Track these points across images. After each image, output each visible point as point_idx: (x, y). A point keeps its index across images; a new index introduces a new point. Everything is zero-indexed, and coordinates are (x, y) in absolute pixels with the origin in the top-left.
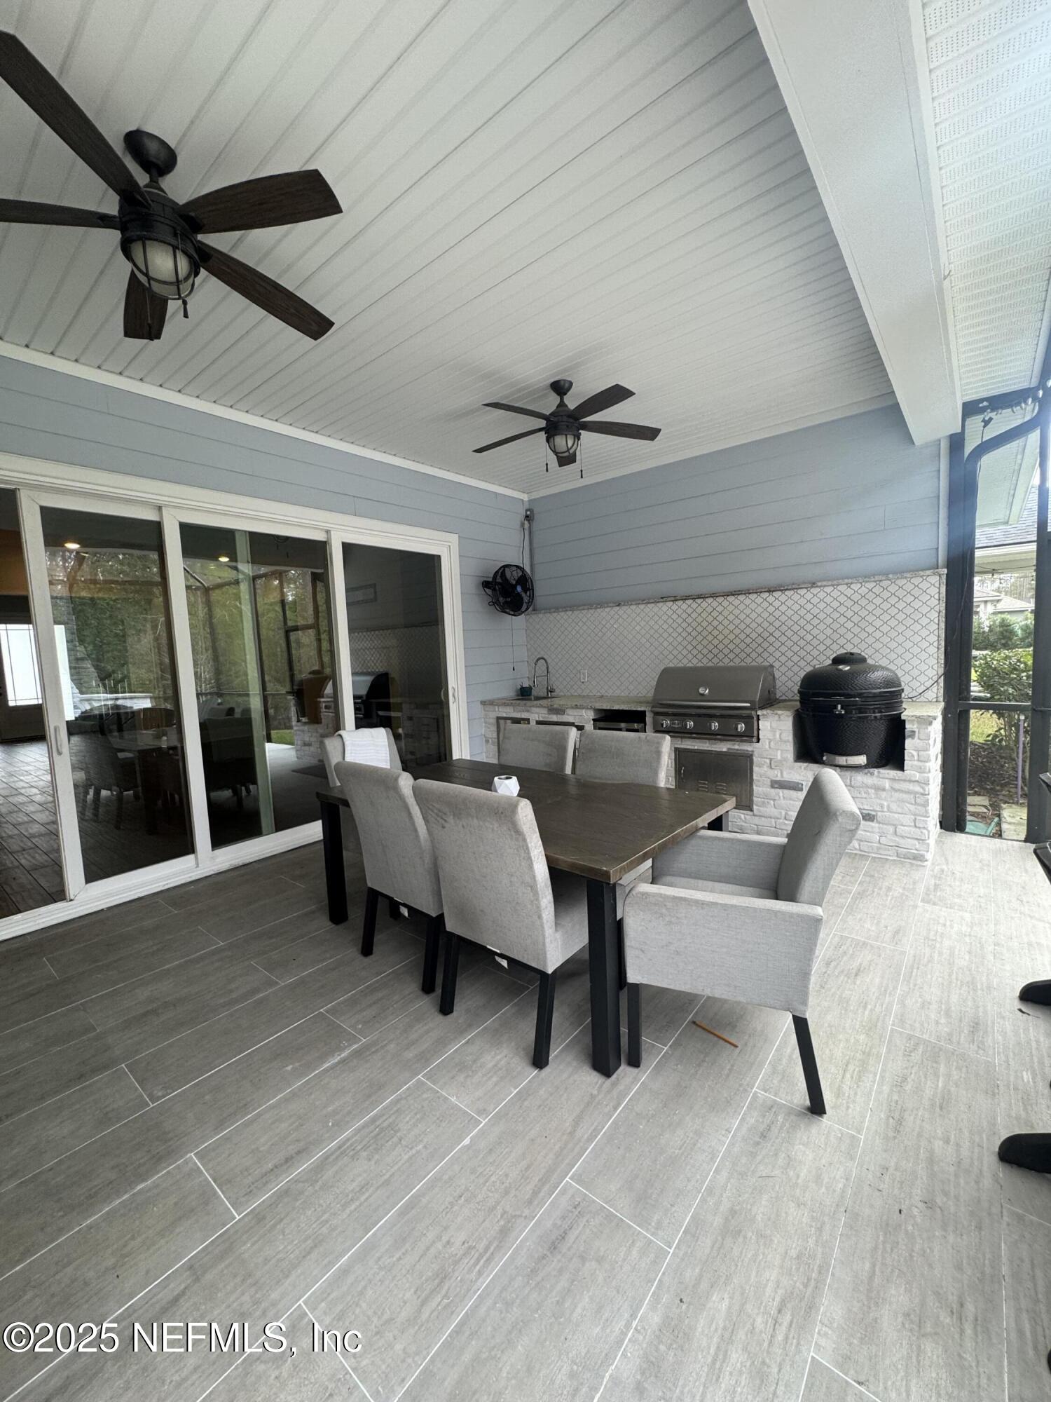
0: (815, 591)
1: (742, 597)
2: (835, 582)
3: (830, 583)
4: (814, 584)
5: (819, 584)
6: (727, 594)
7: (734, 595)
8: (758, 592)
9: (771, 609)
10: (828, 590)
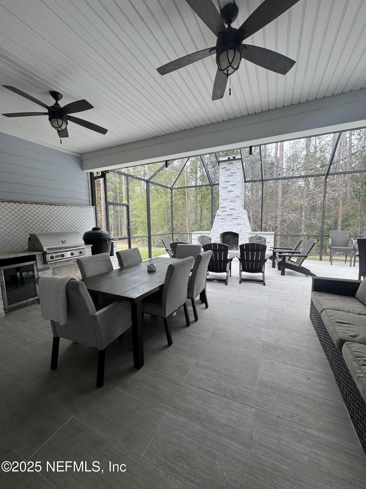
0: (65, 207)
1: (39, 205)
2: (71, 205)
3: (70, 205)
4: (66, 205)
5: (67, 205)
6: (32, 203)
7: (35, 204)
8: (46, 204)
9: (51, 212)
10: (70, 207)
